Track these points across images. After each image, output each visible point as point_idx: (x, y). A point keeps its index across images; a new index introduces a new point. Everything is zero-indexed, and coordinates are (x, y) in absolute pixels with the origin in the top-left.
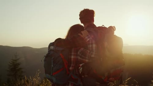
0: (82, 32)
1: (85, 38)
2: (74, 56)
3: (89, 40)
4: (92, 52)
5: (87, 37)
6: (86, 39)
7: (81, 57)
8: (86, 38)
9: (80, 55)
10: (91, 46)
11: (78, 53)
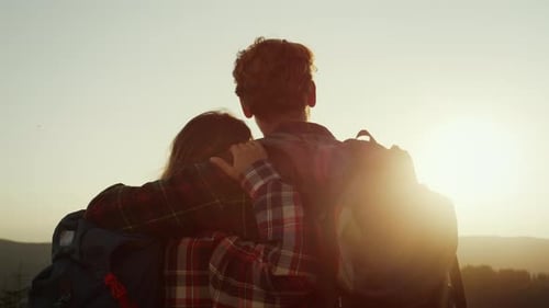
0: (234, 149)
1: (242, 176)
2: (188, 285)
3: (265, 186)
4: (275, 249)
5: (254, 172)
6: (249, 185)
7: (224, 287)
8: (248, 176)
9: (221, 277)
10: (269, 216)
11: (211, 265)
